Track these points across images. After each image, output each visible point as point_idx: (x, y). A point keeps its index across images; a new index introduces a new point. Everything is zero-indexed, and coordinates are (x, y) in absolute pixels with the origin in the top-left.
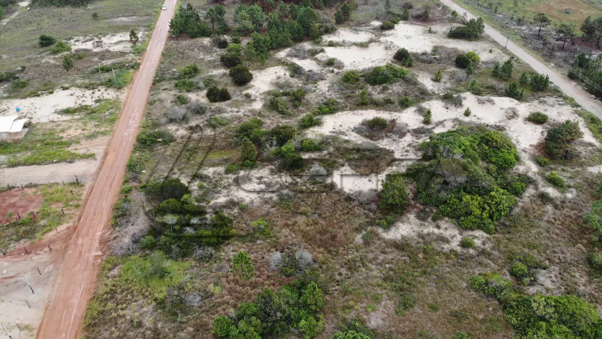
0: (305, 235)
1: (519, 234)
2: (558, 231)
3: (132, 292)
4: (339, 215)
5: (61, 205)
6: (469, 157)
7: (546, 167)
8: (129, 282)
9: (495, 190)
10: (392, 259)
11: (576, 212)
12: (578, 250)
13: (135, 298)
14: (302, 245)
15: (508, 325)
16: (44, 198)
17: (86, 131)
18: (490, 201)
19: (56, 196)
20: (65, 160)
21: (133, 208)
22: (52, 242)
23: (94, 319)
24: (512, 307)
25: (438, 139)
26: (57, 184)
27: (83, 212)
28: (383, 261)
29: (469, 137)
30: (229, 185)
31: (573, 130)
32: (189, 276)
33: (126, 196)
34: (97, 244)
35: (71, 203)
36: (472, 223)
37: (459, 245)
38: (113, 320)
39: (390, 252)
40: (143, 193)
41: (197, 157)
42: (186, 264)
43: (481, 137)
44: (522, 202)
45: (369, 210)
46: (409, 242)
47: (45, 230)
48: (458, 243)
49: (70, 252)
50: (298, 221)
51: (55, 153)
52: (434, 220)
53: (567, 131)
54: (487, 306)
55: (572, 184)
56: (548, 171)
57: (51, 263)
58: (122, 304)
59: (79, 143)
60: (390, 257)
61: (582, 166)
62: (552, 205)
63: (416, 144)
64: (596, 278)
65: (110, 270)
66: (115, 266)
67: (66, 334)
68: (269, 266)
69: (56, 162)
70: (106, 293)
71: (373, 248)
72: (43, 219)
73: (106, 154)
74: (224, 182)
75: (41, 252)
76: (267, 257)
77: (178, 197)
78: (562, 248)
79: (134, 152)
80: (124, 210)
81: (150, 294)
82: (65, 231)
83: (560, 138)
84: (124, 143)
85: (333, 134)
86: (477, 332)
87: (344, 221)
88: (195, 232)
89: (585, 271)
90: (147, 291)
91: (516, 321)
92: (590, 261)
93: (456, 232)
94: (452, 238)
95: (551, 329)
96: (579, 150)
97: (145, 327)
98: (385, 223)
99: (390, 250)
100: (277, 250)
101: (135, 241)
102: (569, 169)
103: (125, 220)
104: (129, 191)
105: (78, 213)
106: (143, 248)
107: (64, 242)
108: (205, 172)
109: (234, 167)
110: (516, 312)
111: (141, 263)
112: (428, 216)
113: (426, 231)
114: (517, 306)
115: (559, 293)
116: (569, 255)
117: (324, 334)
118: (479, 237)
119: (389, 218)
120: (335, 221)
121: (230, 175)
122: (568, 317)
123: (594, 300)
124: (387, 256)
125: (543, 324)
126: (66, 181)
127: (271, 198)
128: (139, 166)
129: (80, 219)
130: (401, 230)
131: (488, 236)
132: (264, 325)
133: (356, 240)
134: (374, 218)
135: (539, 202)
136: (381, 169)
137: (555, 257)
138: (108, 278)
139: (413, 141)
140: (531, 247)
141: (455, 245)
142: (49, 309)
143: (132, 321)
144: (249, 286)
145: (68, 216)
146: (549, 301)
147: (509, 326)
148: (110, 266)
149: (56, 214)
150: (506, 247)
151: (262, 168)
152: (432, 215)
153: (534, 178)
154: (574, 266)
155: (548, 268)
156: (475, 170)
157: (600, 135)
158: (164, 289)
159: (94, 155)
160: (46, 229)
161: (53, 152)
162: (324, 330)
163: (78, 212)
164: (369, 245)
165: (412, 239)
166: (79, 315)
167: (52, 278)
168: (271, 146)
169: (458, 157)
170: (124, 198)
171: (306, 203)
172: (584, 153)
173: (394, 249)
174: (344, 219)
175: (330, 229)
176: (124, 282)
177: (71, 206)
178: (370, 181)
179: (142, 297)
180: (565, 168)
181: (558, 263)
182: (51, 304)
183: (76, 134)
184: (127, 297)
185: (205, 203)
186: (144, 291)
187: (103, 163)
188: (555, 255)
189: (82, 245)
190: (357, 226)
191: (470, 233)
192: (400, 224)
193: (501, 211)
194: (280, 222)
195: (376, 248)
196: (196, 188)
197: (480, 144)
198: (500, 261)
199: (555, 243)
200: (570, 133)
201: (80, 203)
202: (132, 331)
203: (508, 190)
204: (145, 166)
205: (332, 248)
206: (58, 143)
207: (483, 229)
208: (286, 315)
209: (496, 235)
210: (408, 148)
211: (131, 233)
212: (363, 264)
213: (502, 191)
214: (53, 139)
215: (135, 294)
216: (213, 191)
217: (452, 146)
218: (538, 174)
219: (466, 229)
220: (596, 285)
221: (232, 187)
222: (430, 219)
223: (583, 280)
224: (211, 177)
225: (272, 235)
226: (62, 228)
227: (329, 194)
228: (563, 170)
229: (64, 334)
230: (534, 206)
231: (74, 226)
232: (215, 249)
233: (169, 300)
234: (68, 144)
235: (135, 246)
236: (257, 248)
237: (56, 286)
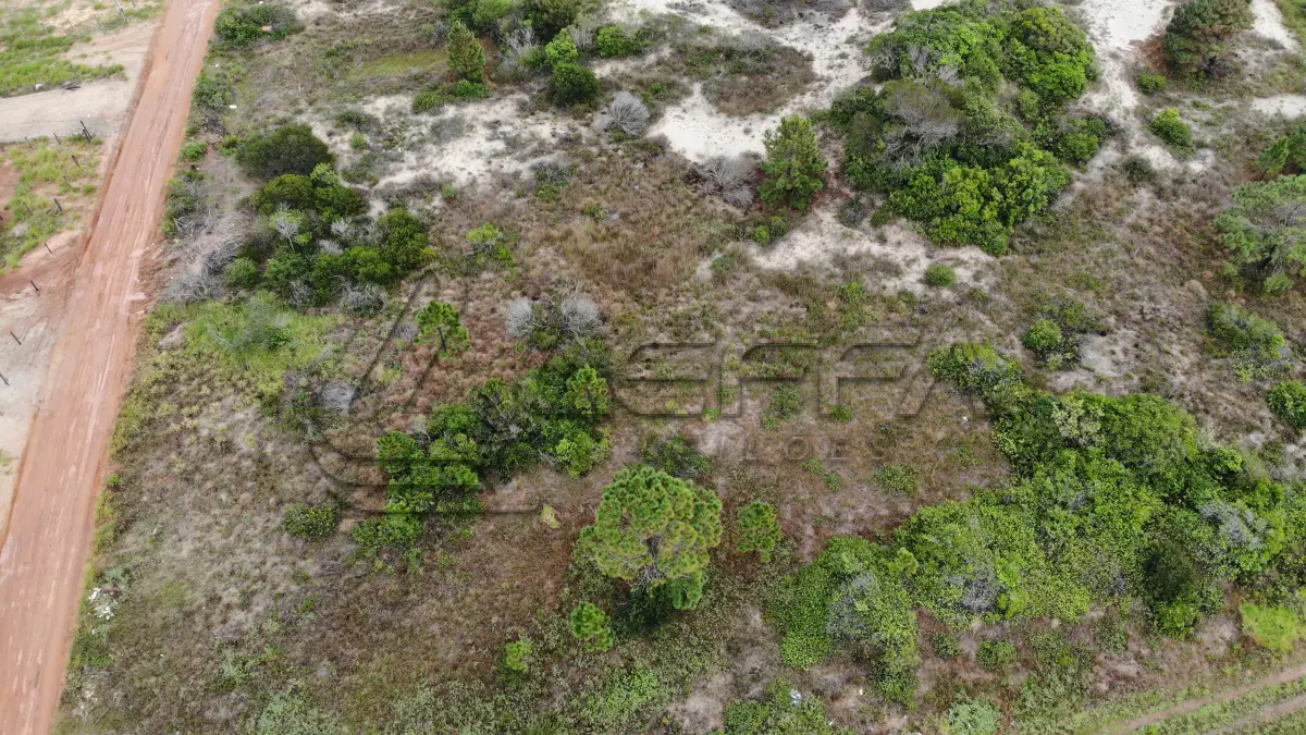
0: (587, 261)
1: (1061, 255)
2: (1152, 250)
3: (210, 380)
4: (668, 217)
5: (55, 189)
6: (977, 72)
7: (1156, 98)
8: (203, 358)
9: (1025, 153)
10: (769, 313)
11: (1203, 205)
12: (1189, 294)
13: (219, 394)
14: (579, 285)
15: (996, 453)
16: (20, 175)
17: (104, 12)
18: (1006, 181)
19: (42, 168)
20: (60, 84)
21: (210, 194)
22: (40, 272)
23: (132, 436)
24: (1010, 416)
25: (909, 29)
26: (45, 140)
27: (101, 205)
28: (749, 317)
29: (984, 23)
30: (422, 142)
31: (1231, 11)
32: (330, 346)
33: (193, 167)
34: (134, 277)
35: (74, 185)
36: (958, 230)
37: (920, 281)
38: (173, 438)
39: (767, 299)
40: (232, 159)
41: (353, 71)
42: (326, 321)
43: (1014, 23)
44: (1085, 181)
45: (736, 204)
46: (811, 275)
47: (22, 247)
48: (920, 276)
49: (78, 294)
50: (574, 229)
51: (38, 68)
52: (875, 223)
53: (1216, 12)
54: (959, 413)
55: (1208, 140)
56: (1159, 106)
57: (41, 319)
58: (190, 404)
59: (89, 40)
60: (766, 307)
61: (1241, 95)
62: (1151, 188)
63: (867, 37)
64: (1216, 357)
65: (163, 333)
66: (175, 324)
67: (78, 467)
68: (504, 329)
69: (41, 89)
70: (156, 382)
71: (731, 289)
72: (18, 220)
73: (148, 67)
74: (411, 134)
75: (18, 296)
76: (501, 309)
77: (306, 170)
78: (1152, 288)
79: (209, 59)
80: (188, 199)
81: (249, 384)
82: (67, 248)
83: (1197, 28)
84: (188, 38)
85: (674, 12)
86: (928, 466)
87: (678, 229)
88: (341, 251)
89: (1195, 341)
90: (242, 378)
91: (1014, 446)
92: (1210, 321)
93: (920, 251)
94: (907, 265)
95: (1087, 467)
96: (1243, 56)
97: (239, 453)
98: (764, 234)
99: (767, 293)
100: (524, 294)
101: (215, 271)
102: (1211, 103)
103: (192, 223)
104: (199, 154)
105: (92, 207)
106: (234, 285)
107: (65, 273)
108: (368, 109)
109: (434, 96)
110: (1017, 427)
111: (229, 317)
112: (865, 215)
113: (852, 250)
114: (1022, 415)
115: (1126, 387)
116: (1165, 304)
117: (610, 467)
118: (968, 263)
119: (777, 220)
120: (657, 230)
121: (424, 117)
122: (1128, 444)
123: (1201, 407)
124: (759, 307)
125: (1072, 456)
126: (64, 133)
127: (517, 174)
128: (219, 94)
129: (96, 219)
130: (798, 249)
131: (991, 259)
132: (484, 449)
133: (699, 271)
134: (743, 223)
135: (1123, 181)
136: (777, 101)
137: (1132, 308)
138: (160, 350)
139: (861, 29)
140: (1083, 285)
141: (912, 281)
142: (41, 418)
143: (212, 440)
144: (462, 368)
145: (71, 215)
146: (1091, 408)
147: (999, 455)
148: (162, 324)
149: (45, 210)
150: (1026, 285)
151: (499, 99)
152: (873, 212)
153: (1122, 123)
154: (1171, 330)
155: (1112, 332)
156: (981, 107)
157: (1301, 22)
158: (277, 373)
159: (121, 68)
160: (26, 244)
161: (33, 63)
162: (608, 458)
163: (90, 205)
164: (723, 283)
165: (820, 268)
166: (103, 429)
167: (43, 352)
168: (522, 43)
169: (947, 74)
170: (188, 170)
171: (596, 188)
172: (1253, 64)
173: (777, 291)
174: (678, 225)
175: (642, 249)
176: (193, 359)
177: (76, 190)
178: (747, 132)
179: (232, 390)
180: (1203, 100)
181: (1136, 323)
182: (44, 406)
183: (81, 19)
184: (200, 390)
185: (366, 183)
186: (234, 378)
187: (141, 89)
188: (1133, 303)
189: (104, 278)
190: (701, 240)
191: (951, 253)
192: (798, 235)
193: (1029, 203)
194: (535, 232)
195: (740, 290)
196: (346, 147)
197: (1008, 39)
198: (1006, 316)
199: (1138, 277)
200: (1223, 17)
201: (96, 183)
202: (212, 461)
203: (1056, 153)
204: (234, 95)
205: (644, 291)
206: (44, 42)
207: (980, 245)
208: (529, 430)
209: (1009, 258)
210: (847, 49)
211: (207, 252)
212: (706, 324)
213: (1039, 155)
214: (32, 33)
215: (218, 384)
216: (385, 156)
217: (940, 47)
218: (1136, 114)
219: (942, 244)
220: (1215, 375)
221: (429, 146)
222: (866, 223)
223: (1186, 362)
224: (382, 120)
225: (515, 260)
226: (58, 242)
227: (651, 167)
228: (1196, 105)
229: (73, 469)
230: (1110, 190)
231: (84, 236)
232: (387, 289)
233: (289, 398)
234: (64, 44)
235: (214, 281)
236: (481, 289)
237: (54, 367)
